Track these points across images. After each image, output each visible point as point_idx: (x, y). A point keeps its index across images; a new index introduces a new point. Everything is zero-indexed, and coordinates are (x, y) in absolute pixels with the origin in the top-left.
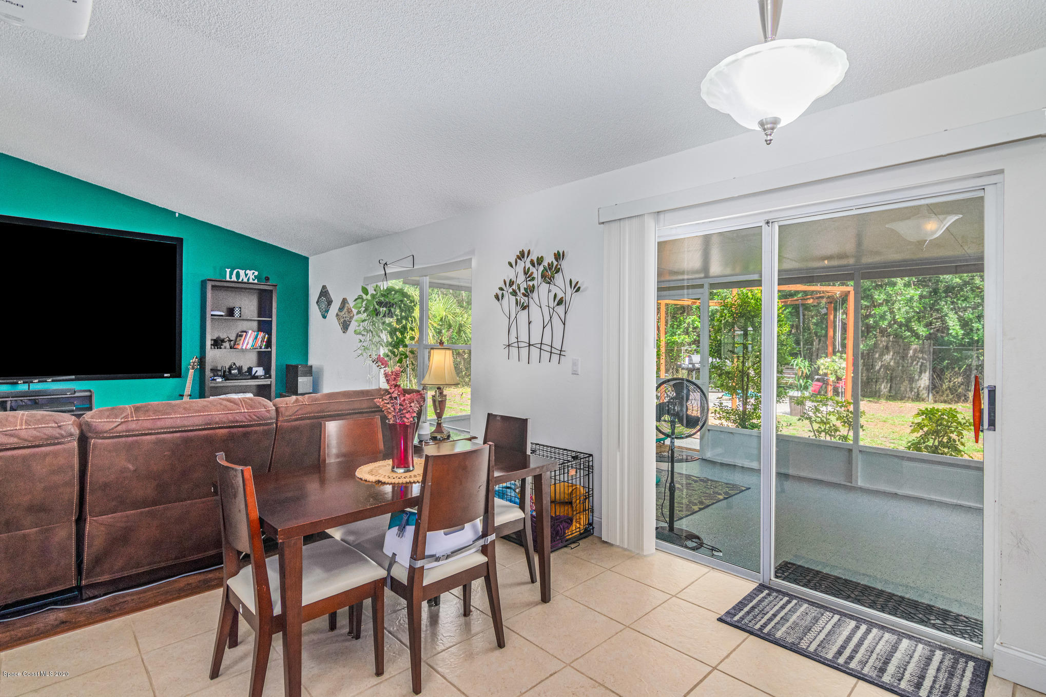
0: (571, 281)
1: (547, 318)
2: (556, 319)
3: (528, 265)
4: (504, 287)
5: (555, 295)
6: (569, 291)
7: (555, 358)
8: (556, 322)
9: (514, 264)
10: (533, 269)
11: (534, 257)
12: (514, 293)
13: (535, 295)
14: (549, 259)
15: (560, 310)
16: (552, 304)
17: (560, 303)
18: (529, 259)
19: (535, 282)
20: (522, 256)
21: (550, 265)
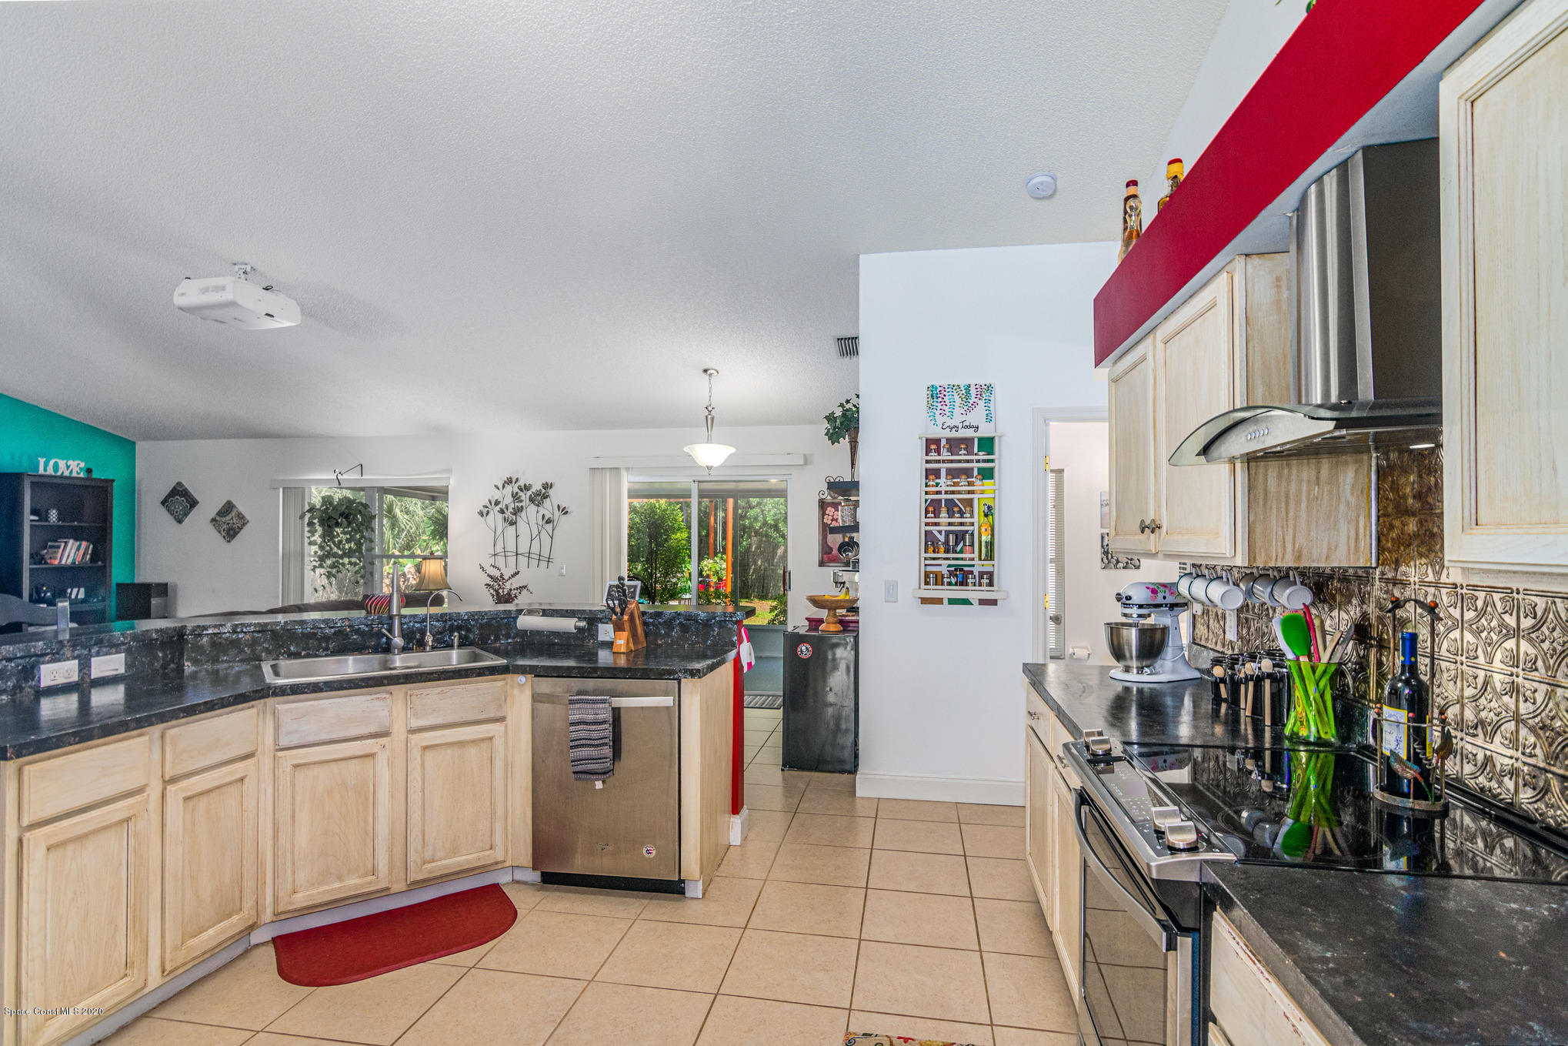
0: (559, 507)
1: (535, 533)
2: (544, 534)
3: (516, 490)
4: (489, 506)
5: (543, 516)
6: (557, 513)
7: (543, 564)
8: (545, 536)
9: (501, 487)
10: (521, 494)
11: (521, 483)
12: (502, 511)
13: (523, 514)
14: (537, 487)
15: (549, 527)
16: (540, 522)
17: (549, 521)
18: (517, 485)
19: (523, 504)
20: (509, 481)
21: (538, 493)
